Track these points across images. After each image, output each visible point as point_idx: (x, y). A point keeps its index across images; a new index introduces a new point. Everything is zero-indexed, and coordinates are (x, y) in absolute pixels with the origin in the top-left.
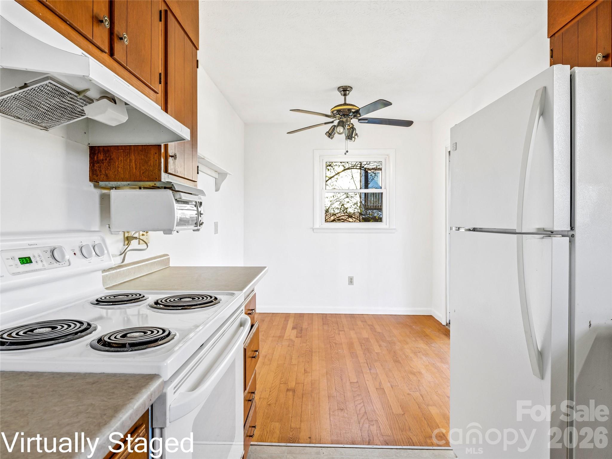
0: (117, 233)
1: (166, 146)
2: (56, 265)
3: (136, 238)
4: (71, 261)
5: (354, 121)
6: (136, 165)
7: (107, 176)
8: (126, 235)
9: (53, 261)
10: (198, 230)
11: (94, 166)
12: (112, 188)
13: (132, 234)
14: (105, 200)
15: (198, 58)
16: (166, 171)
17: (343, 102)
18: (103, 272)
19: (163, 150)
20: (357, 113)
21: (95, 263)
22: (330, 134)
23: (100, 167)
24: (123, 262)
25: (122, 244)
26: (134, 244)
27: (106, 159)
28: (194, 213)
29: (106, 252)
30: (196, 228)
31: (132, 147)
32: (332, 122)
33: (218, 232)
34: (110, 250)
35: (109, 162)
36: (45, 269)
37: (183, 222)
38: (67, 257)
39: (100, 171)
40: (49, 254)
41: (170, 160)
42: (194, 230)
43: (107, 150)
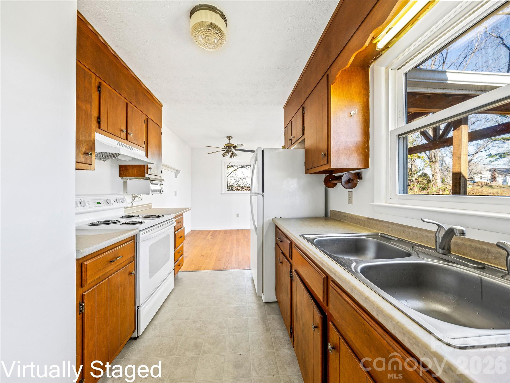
0: (129, 195)
1: (147, 165)
2: (108, 205)
3: (137, 197)
4: (113, 204)
5: (234, 150)
6: (136, 171)
7: (126, 175)
8: (134, 196)
9: (107, 203)
10: (162, 194)
11: (121, 172)
12: (128, 179)
13: (136, 195)
14: (125, 183)
15: (162, 131)
16: (147, 173)
17: (229, 143)
18: (124, 209)
19: (146, 166)
20: (235, 147)
21: (121, 205)
22: (224, 155)
23: (123, 172)
24: (132, 205)
25: (132, 199)
26: (137, 199)
27: (125, 169)
28: (160, 188)
29: (125, 201)
30: (160, 193)
31: (135, 166)
32: (225, 150)
33: (177, 195)
34: (127, 200)
35: (127, 171)
36: (105, 206)
37: (154, 191)
38: (112, 202)
39: (123, 173)
40: (106, 201)
41: (149, 170)
42: (160, 194)
43: (126, 166)
